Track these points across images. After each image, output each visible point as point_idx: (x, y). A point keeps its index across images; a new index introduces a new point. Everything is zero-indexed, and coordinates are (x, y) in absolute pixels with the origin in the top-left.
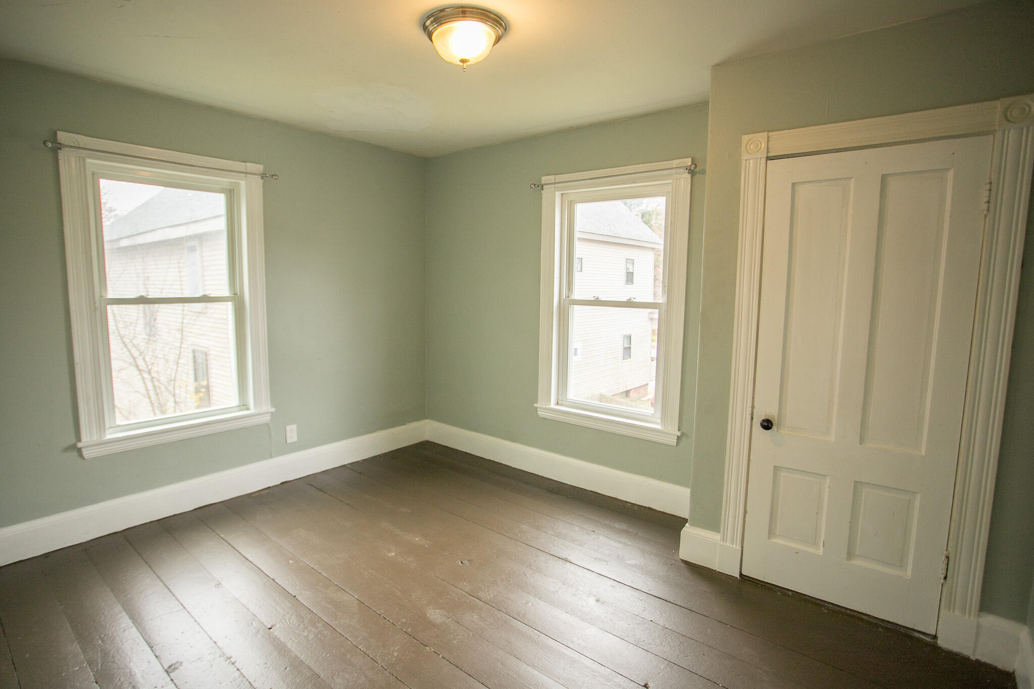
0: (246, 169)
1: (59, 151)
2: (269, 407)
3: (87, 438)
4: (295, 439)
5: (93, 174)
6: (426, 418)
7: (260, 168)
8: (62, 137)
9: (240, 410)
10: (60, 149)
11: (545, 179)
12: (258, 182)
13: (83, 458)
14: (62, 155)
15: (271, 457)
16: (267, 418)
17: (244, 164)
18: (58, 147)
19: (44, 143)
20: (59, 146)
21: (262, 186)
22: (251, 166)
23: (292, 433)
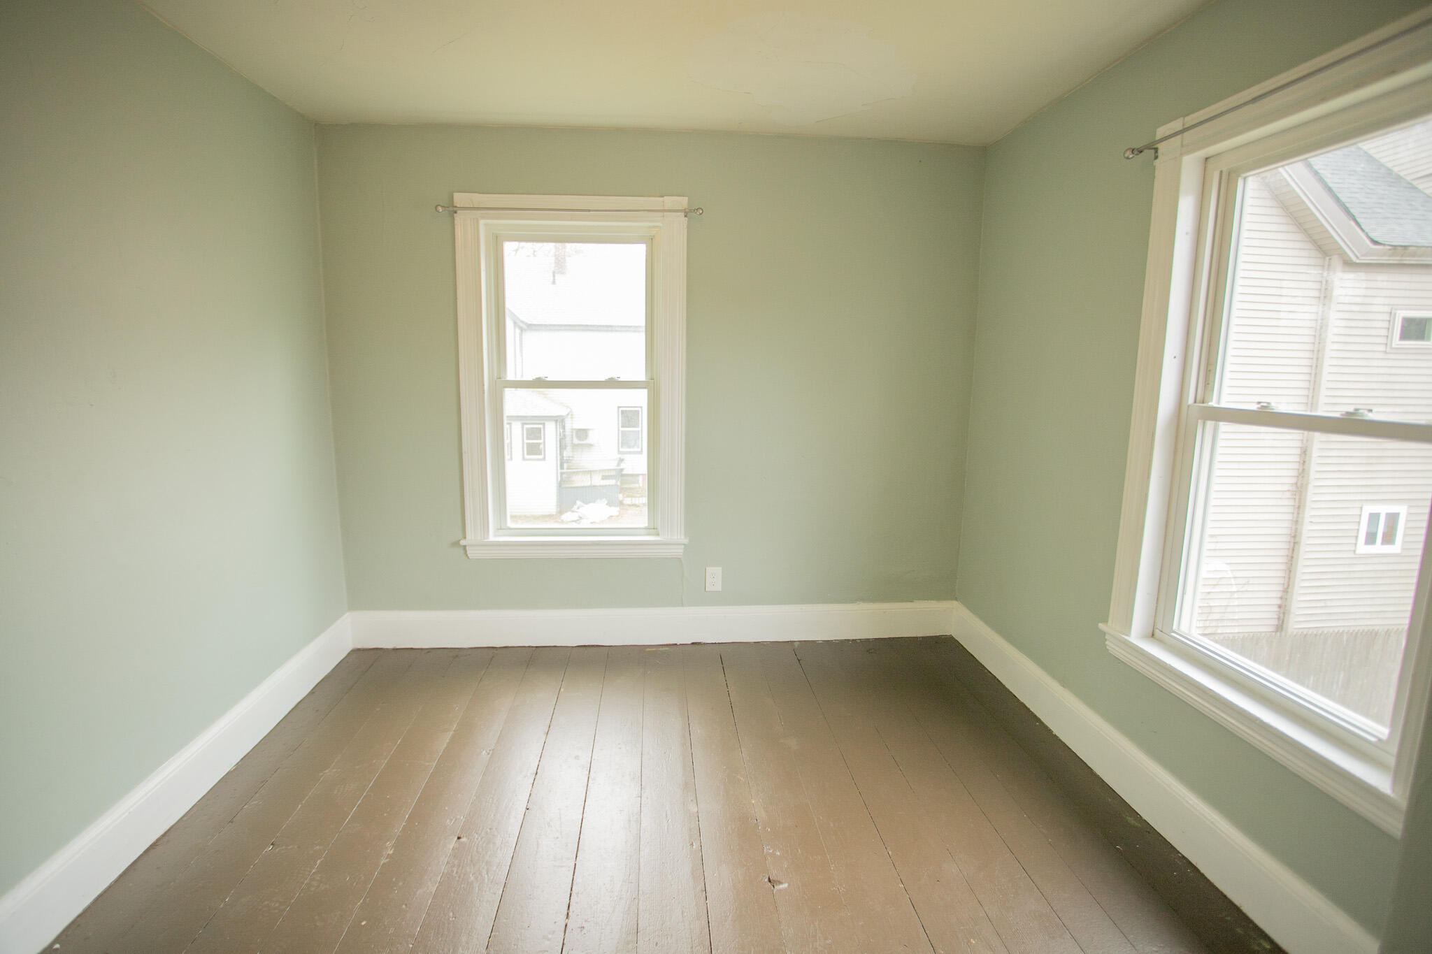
0: (663, 205)
1: (455, 215)
2: (683, 537)
3: (471, 537)
4: (718, 587)
5: (497, 237)
6: (956, 599)
7: (683, 202)
8: (460, 199)
9: (649, 534)
10: (456, 212)
11: (1162, 131)
12: (681, 221)
13: (468, 558)
14: (459, 218)
15: (683, 605)
16: (679, 551)
17: (661, 199)
18: (452, 210)
19: (436, 207)
20: (455, 209)
21: (685, 226)
22: (669, 201)
23: (715, 578)
